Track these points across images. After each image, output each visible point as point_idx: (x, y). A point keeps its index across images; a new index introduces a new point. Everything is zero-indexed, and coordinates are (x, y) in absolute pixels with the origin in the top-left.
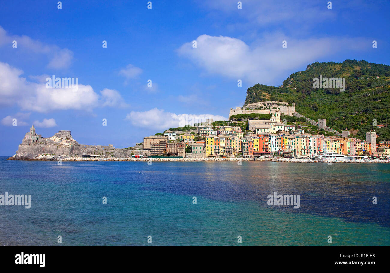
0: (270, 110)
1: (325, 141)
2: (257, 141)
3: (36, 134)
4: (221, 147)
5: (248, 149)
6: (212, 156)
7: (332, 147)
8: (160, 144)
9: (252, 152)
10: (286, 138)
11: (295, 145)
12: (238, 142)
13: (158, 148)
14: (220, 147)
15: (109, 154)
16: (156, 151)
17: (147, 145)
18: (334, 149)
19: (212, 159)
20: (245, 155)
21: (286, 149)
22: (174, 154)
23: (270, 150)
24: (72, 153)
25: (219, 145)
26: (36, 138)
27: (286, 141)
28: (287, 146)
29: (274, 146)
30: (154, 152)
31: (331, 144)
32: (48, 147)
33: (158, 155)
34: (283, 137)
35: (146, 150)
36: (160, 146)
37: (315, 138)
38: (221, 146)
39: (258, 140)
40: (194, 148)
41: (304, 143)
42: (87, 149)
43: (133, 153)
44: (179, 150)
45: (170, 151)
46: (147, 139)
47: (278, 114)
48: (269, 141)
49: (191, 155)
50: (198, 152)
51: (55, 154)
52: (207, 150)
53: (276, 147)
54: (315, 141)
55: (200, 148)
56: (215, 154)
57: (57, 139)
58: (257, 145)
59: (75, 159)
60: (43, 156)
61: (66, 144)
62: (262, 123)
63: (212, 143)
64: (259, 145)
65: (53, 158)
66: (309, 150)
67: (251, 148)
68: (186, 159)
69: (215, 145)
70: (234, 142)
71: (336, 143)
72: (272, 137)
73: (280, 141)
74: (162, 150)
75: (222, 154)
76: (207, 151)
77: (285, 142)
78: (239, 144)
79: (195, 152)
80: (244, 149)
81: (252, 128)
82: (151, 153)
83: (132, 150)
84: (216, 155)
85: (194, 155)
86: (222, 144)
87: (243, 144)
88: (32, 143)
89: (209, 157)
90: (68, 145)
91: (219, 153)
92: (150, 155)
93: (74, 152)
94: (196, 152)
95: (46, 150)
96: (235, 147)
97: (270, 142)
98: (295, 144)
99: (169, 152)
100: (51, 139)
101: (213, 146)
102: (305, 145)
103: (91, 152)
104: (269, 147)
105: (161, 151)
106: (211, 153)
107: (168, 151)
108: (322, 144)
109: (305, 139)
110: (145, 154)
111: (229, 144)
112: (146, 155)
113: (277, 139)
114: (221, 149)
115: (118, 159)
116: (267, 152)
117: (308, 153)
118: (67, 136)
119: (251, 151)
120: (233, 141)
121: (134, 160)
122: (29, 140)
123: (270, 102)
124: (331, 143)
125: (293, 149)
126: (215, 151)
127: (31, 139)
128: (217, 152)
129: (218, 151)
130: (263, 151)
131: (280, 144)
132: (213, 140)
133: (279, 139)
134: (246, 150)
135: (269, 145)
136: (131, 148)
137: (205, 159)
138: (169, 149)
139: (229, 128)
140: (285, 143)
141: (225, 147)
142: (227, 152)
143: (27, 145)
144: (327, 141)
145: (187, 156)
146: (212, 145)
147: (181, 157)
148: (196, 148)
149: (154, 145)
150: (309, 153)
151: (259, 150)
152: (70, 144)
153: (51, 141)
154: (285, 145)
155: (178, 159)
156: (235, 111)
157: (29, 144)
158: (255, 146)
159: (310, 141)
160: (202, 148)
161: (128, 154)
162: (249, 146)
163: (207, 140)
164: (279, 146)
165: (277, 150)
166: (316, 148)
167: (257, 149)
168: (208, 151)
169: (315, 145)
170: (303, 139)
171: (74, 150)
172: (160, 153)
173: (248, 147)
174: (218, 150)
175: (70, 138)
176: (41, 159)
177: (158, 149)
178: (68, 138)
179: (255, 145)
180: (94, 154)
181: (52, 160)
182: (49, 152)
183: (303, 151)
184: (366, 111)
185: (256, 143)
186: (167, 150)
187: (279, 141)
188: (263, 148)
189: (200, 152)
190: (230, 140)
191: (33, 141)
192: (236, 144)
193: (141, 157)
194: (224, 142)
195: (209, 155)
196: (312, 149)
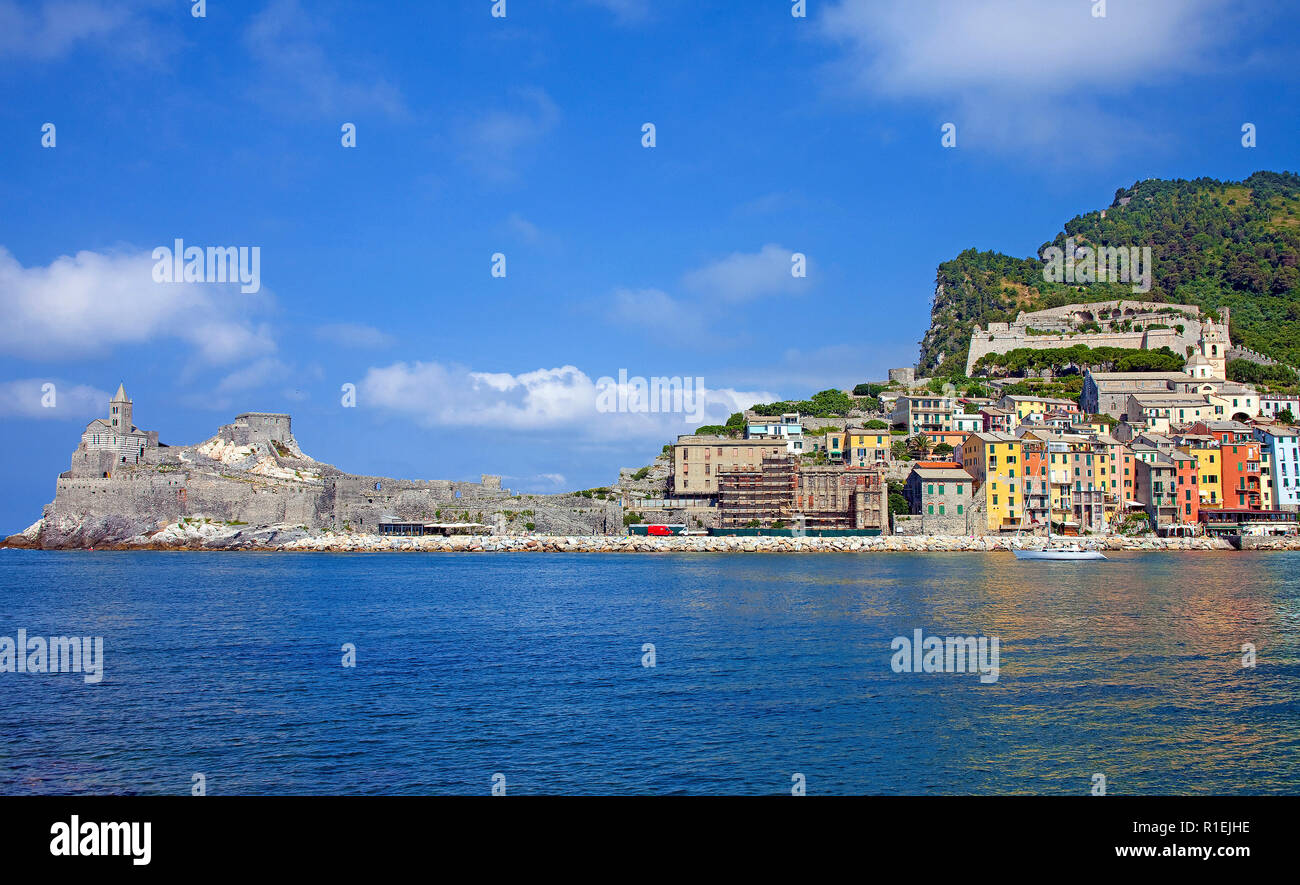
0: (1141, 335)
2: (1212, 459)
3: (133, 429)
4: (1055, 485)
5: (1173, 496)
6: (1017, 527)
8: (765, 470)
9: (1194, 510)
12: (1119, 463)
13: (754, 488)
14: (1048, 485)
15: (511, 517)
16: (747, 506)
17: (689, 478)
19: (1017, 541)
20: (1165, 522)
22: (832, 519)
23: (1269, 502)
24: (325, 516)
25: (1044, 477)
26: (133, 443)
29: (1290, 483)
30: (735, 511)
32: (208, 486)
33: (757, 523)
35: (690, 502)
36: (761, 479)
38: (1053, 481)
39: (1217, 454)
40: (931, 491)
42: (399, 499)
43: (632, 513)
44: (860, 498)
45: (811, 505)
46: (692, 451)
47: (1214, 347)
48: (1265, 460)
49: (917, 524)
50: (950, 508)
51: (241, 520)
52: (990, 499)
53: (1297, 484)
55: (960, 491)
56: (1029, 518)
57: (232, 454)
58: (1213, 479)
59: (349, 541)
60: (181, 527)
61: (279, 473)
62: (1154, 386)
63: (1011, 466)
64: (1219, 479)
65: (236, 536)
67: (1188, 492)
68: (893, 542)
69: (1027, 478)
70: (1102, 461)
72: (1276, 440)
74: (775, 501)
75: (1058, 519)
76: (990, 504)
78: (1127, 472)
79: (936, 510)
80: (1159, 496)
81: (1114, 407)
82: (724, 515)
83: (612, 499)
84: (1034, 521)
85: (930, 523)
86: (1060, 472)
87: (1154, 473)
88: (119, 468)
89: (1002, 531)
90: (288, 476)
91: (1044, 512)
92: (715, 525)
93: (336, 511)
94: (942, 509)
95: (197, 500)
96: (1108, 485)
97: (1266, 465)
99: (807, 509)
100: (205, 450)
101: (1017, 481)
103: (421, 509)
104: (1265, 488)
105: (770, 505)
106: (1012, 513)
107: (801, 505)
110: (694, 518)
111: (1084, 472)
112: (700, 525)
114: (1055, 494)
115: (573, 541)
116: (1257, 512)
118: (278, 439)
119: (1188, 506)
120: (1097, 458)
121: (658, 546)
122: (106, 456)
123: (1113, 304)
126: (1028, 504)
127: (113, 448)
128: (1039, 507)
129: (1042, 504)
130: (1239, 507)
132: (1017, 451)
134: (1165, 500)
135: (1265, 479)
136: (602, 493)
137: (975, 544)
138: (807, 493)
139: (1032, 403)
141: (1069, 486)
142: (1078, 509)
143: (93, 476)
145: (900, 530)
146: (1011, 473)
147: (873, 531)
148: (941, 491)
151: (1219, 499)
152: (298, 474)
153: (206, 459)
155: (855, 543)
156: (991, 339)
157: (105, 475)
158: (1205, 481)
160: (968, 487)
161: (610, 519)
162: (1181, 481)
163: (992, 451)
167: (1213, 495)
168: (995, 502)
171: (337, 501)
173: (1173, 488)
174: (1042, 498)
175: (290, 447)
176: (178, 544)
177: (753, 497)
178: (283, 450)
179: (1204, 477)
180: (439, 517)
181: (234, 548)
182: (212, 510)
185: (1206, 468)
186: (797, 499)
188: (1241, 493)
189: (960, 507)
190: (1088, 451)
191: (124, 459)
192: (1113, 471)
193: (676, 532)
194: (1065, 462)
195: (1001, 522)
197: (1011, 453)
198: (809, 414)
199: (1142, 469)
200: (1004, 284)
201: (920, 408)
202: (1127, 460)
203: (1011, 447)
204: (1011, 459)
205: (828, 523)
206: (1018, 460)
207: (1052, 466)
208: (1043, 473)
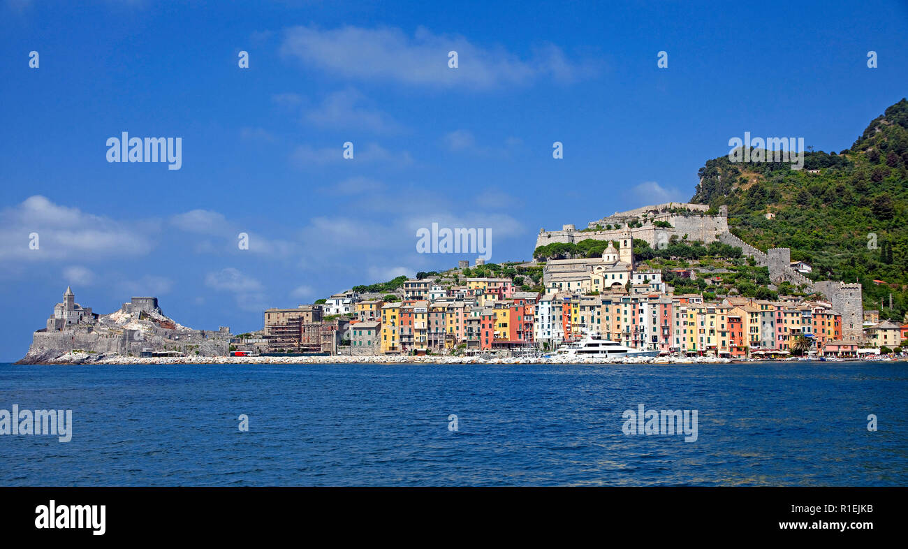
1: (683, 311)
2: (505, 315)
4: (416, 330)
5: (479, 335)
6: (395, 351)
8: (289, 324)
9: (490, 342)
10: (576, 305)
11: (599, 322)
12: (461, 317)
14: (413, 331)
15: (191, 348)
16: (280, 342)
18: (707, 332)
19: (393, 359)
20: (472, 348)
22: (314, 348)
23: (537, 337)
25: (410, 326)
26: (76, 314)
27: (575, 312)
29: (546, 327)
30: (275, 344)
31: (698, 319)
33: (284, 350)
34: (569, 304)
36: (287, 328)
37: (654, 306)
38: (416, 328)
39: (508, 312)
40: (355, 334)
41: (626, 316)
43: (232, 346)
44: (323, 338)
46: (271, 314)
49: (348, 350)
50: (365, 342)
52: (383, 337)
53: (549, 327)
54: (654, 312)
55: (369, 334)
56: (401, 346)
58: (505, 325)
60: (72, 354)
63: (394, 321)
64: (508, 325)
65: (87, 358)
66: (639, 336)
67: (487, 333)
68: (338, 359)
69: (401, 326)
70: (451, 316)
71: (712, 317)
73: (561, 313)
74: (292, 339)
75: (415, 347)
76: (383, 340)
77: (573, 316)
78: (465, 322)
79: (358, 343)
80: (471, 335)
82: (271, 346)
84: (405, 348)
85: (354, 350)
86: (420, 323)
87: (468, 322)
88: (66, 326)
89: (386, 353)
91: (410, 344)
94: (360, 342)
96: (454, 329)
97: (536, 317)
98: (599, 320)
99: (306, 343)
101: (396, 329)
102: (629, 322)
104: (536, 330)
106: (393, 344)
107: (304, 341)
108: (675, 320)
109: (629, 308)
110: (258, 348)
111: (440, 323)
112: (259, 351)
113: (553, 307)
114: (417, 335)
116: (526, 342)
117: (636, 342)
119: (487, 339)
120: (448, 315)
122: (60, 321)
124: (699, 316)
126: (402, 340)
127: (65, 317)
128: (407, 341)
129: (409, 340)
130: (518, 340)
131: (561, 322)
132: (396, 313)
133: (557, 310)
134: (475, 337)
135: (536, 324)
137: (375, 359)
138: (307, 335)
140: (573, 319)
141: (424, 330)
142: (430, 342)
144: (689, 312)
145: (339, 353)
146: (394, 324)
147: (326, 354)
148: (360, 334)
149: (275, 328)
150: (639, 344)
151: (508, 336)
154: (573, 322)
155: (323, 359)
156: (549, 237)
157: (59, 329)
158: (500, 326)
159: (641, 311)
160: (373, 332)
161: (224, 348)
162: (484, 327)
163: (385, 313)
164: (557, 326)
166: (659, 330)
167: (505, 334)
168: (385, 339)
169: (654, 323)
170: (622, 307)
171: (127, 341)
172: (287, 346)
173: (479, 330)
174: (409, 337)
177: (283, 338)
179: (500, 325)
180: (165, 348)
182: (85, 347)
183: (624, 339)
185: (501, 320)
186: (302, 338)
187: (557, 313)
188: (520, 332)
189: (369, 342)
190: (443, 312)
191: (70, 322)
192: (457, 322)
194: (423, 318)
195: (388, 349)
196: (649, 333)
197: (393, 314)
201: (410, 288)
202: (464, 315)
203: (394, 311)
204: (394, 317)
206: (397, 317)
207: (415, 320)
208: (410, 324)
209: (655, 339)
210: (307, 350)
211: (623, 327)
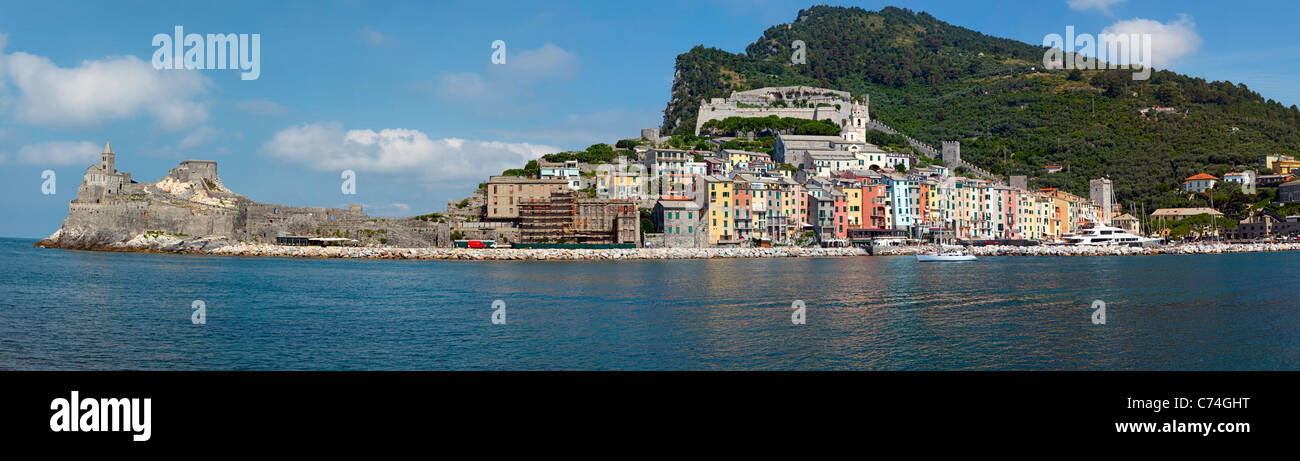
0: (813, 110)
1: (1024, 199)
2: (856, 195)
3: (115, 171)
4: (755, 213)
5: (832, 220)
6: (729, 242)
7: (1038, 216)
8: (552, 202)
9: (845, 229)
10: (933, 187)
11: (953, 208)
12: (798, 197)
13: (544, 214)
14: (750, 212)
15: (370, 234)
16: (539, 227)
17: (498, 207)
18: (1043, 220)
19: (730, 251)
20: (827, 238)
21: (934, 219)
22: (600, 236)
23: (890, 224)
24: (239, 231)
25: (748, 207)
26: (115, 180)
27: (933, 195)
28: (934, 210)
29: (904, 211)
30: (531, 231)
31: (1035, 207)
32: (162, 210)
33: (546, 240)
34: (927, 185)
35: (499, 224)
36: (550, 207)
37: (1000, 191)
38: (754, 209)
39: (860, 192)
40: (670, 217)
41: (974, 202)
42: (290, 220)
43: (456, 232)
44: (620, 221)
45: (585, 226)
46: (500, 187)
47: (859, 120)
48: (888, 196)
49: (660, 240)
50: (684, 228)
51: (184, 233)
52: (711, 223)
53: (907, 212)
54: (1000, 199)
55: (690, 217)
56: (737, 235)
57: (179, 188)
58: (856, 209)
59: (256, 249)
60: (145, 236)
61: (209, 201)
62: (821, 145)
63: (726, 199)
64: (860, 209)
65: (181, 244)
66: (986, 224)
67: (841, 217)
68: (643, 253)
69: (737, 207)
70: (787, 196)
71: (1046, 206)
72: (895, 183)
73: (918, 196)
74: (560, 224)
75: (757, 235)
76: (711, 226)
77: (931, 200)
78: (802, 203)
79: (674, 230)
80: (823, 220)
81: (795, 158)
82: (523, 233)
83: (442, 222)
84: (741, 237)
85: (670, 240)
86: (759, 203)
87: (820, 204)
88: (107, 197)
89: (719, 244)
90: (215, 204)
91: (747, 231)
92: (516, 241)
93: (247, 228)
94: (678, 229)
95: (155, 219)
96: (790, 212)
97: (889, 199)
98: (953, 205)
99: (582, 229)
100: (160, 185)
101: (730, 210)
102: (977, 209)
103: (304, 227)
104: (888, 215)
105: (556, 227)
106: (726, 232)
107: (578, 226)
108: (1018, 207)
109: (976, 193)
110: (500, 235)
111: (774, 204)
112: (505, 240)
113: (910, 189)
114: (755, 218)
115: (414, 251)
116: (883, 230)
117: (983, 231)
118: (209, 178)
119: (841, 227)
120: (783, 194)
121: (475, 256)
122: (99, 189)
123: (796, 88)
124: (1037, 204)
125: (950, 220)
126: (737, 225)
127: (103, 184)
128: (744, 228)
129: (747, 226)
130: (873, 228)
131: (918, 206)
132: (730, 188)
133: (914, 191)
134: (827, 222)
135: (888, 208)
136: (435, 217)
137: (701, 252)
138: (583, 218)
139: (740, 155)
140: (931, 203)
141: (764, 213)
142: (770, 228)
143: (91, 202)
144: (1029, 200)
145: (648, 244)
146: (726, 204)
147: (629, 245)
148: (678, 217)
149: (530, 207)
150: (986, 232)
151: (860, 222)
152: (221, 202)
153: (161, 191)
154: (931, 207)
155: (616, 253)
156: (713, 109)
157: (98, 201)
158: (851, 210)
159: (988, 197)
160: (696, 214)
161: (441, 236)
162: (837, 211)
163: (713, 188)
164: (914, 212)
165: (911, 223)
166: (1004, 216)
167: (857, 220)
168: (715, 224)
169: (1000, 210)
170: (971, 193)
171: (248, 220)
172: (552, 233)
173: (831, 214)
174: (747, 221)
175: (217, 184)
176: (143, 248)
177: (544, 221)
178: (211, 185)
179: (851, 207)
180: (318, 233)
181: (179, 252)
182: (166, 227)
183: (972, 226)
184: (1001, 130)
185: (853, 201)
186: (575, 222)
187: (915, 196)
188: (873, 218)
189: (690, 227)
190: (777, 189)
191: (110, 191)
192: (794, 203)
193: (488, 246)
194: (762, 196)
195: (718, 238)
196: (995, 221)
197: (726, 190)
198: (585, 161)
199: (812, 201)
200: (723, 71)
201: (663, 158)
202: (803, 195)
203: (726, 186)
204: (726, 194)
205: (598, 239)
206: (731, 195)
207: (753, 199)
208: (748, 204)
209: (1000, 227)
210: (585, 239)
211: (972, 214)
